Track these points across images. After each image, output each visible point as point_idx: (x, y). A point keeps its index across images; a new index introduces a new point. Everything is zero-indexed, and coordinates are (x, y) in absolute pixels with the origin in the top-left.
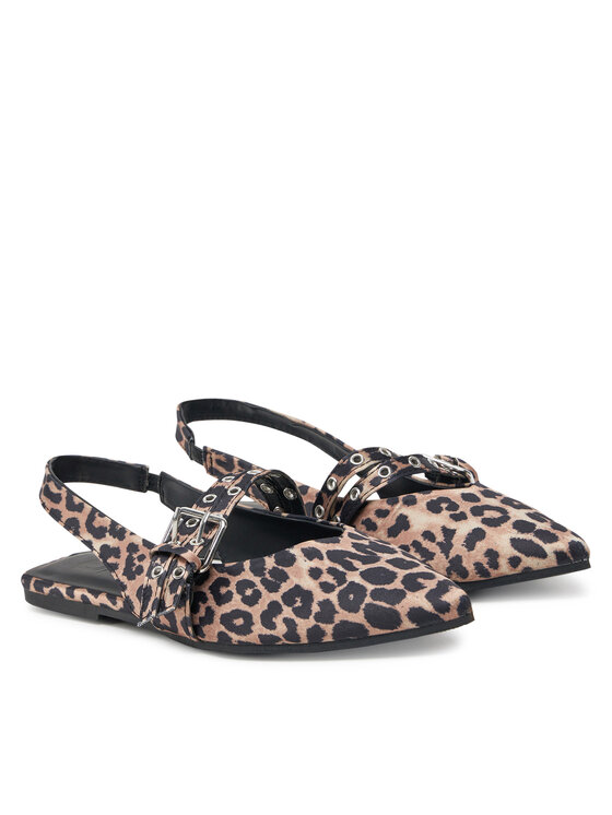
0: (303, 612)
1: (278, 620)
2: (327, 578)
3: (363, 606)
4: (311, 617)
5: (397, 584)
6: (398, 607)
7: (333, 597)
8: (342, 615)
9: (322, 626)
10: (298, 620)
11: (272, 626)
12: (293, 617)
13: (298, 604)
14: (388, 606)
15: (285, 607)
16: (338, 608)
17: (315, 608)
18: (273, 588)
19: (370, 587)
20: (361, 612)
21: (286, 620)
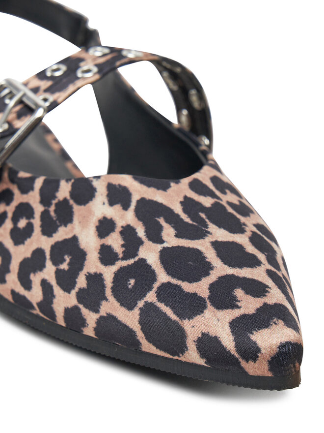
0: (66, 281)
1: (36, 279)
2: (115, 241)
3: (141, 304)
4: (74, 292)
5: (201, 288)
6: (187, 324)
7: (109, 273)
8: (111, 306)
9: (85, 311)
10: (57, 290)
11: (27, 285)
12: (53, 282)
13: (64, 266)
14: (174, 317)
15: (49, 263)
16: (108, 292)
17: (81, 282)
18: (49, 229)
19: (163, 277)
20: (136, 311)
21: (45, 284)
